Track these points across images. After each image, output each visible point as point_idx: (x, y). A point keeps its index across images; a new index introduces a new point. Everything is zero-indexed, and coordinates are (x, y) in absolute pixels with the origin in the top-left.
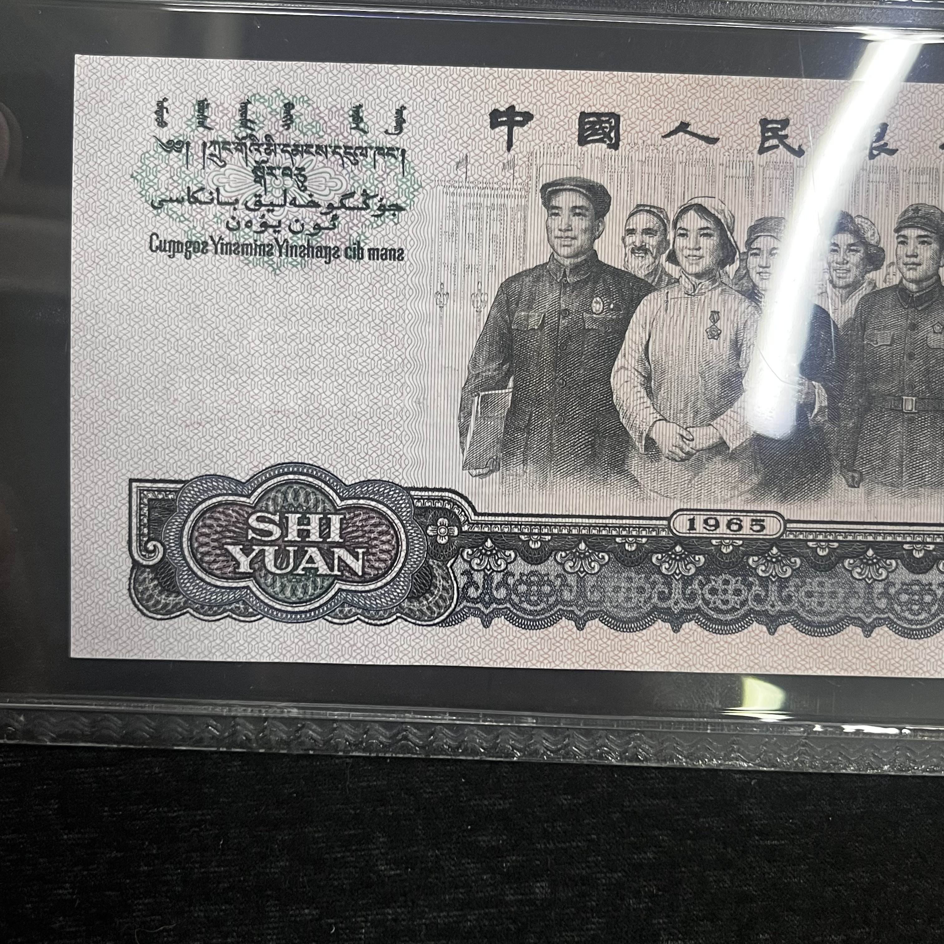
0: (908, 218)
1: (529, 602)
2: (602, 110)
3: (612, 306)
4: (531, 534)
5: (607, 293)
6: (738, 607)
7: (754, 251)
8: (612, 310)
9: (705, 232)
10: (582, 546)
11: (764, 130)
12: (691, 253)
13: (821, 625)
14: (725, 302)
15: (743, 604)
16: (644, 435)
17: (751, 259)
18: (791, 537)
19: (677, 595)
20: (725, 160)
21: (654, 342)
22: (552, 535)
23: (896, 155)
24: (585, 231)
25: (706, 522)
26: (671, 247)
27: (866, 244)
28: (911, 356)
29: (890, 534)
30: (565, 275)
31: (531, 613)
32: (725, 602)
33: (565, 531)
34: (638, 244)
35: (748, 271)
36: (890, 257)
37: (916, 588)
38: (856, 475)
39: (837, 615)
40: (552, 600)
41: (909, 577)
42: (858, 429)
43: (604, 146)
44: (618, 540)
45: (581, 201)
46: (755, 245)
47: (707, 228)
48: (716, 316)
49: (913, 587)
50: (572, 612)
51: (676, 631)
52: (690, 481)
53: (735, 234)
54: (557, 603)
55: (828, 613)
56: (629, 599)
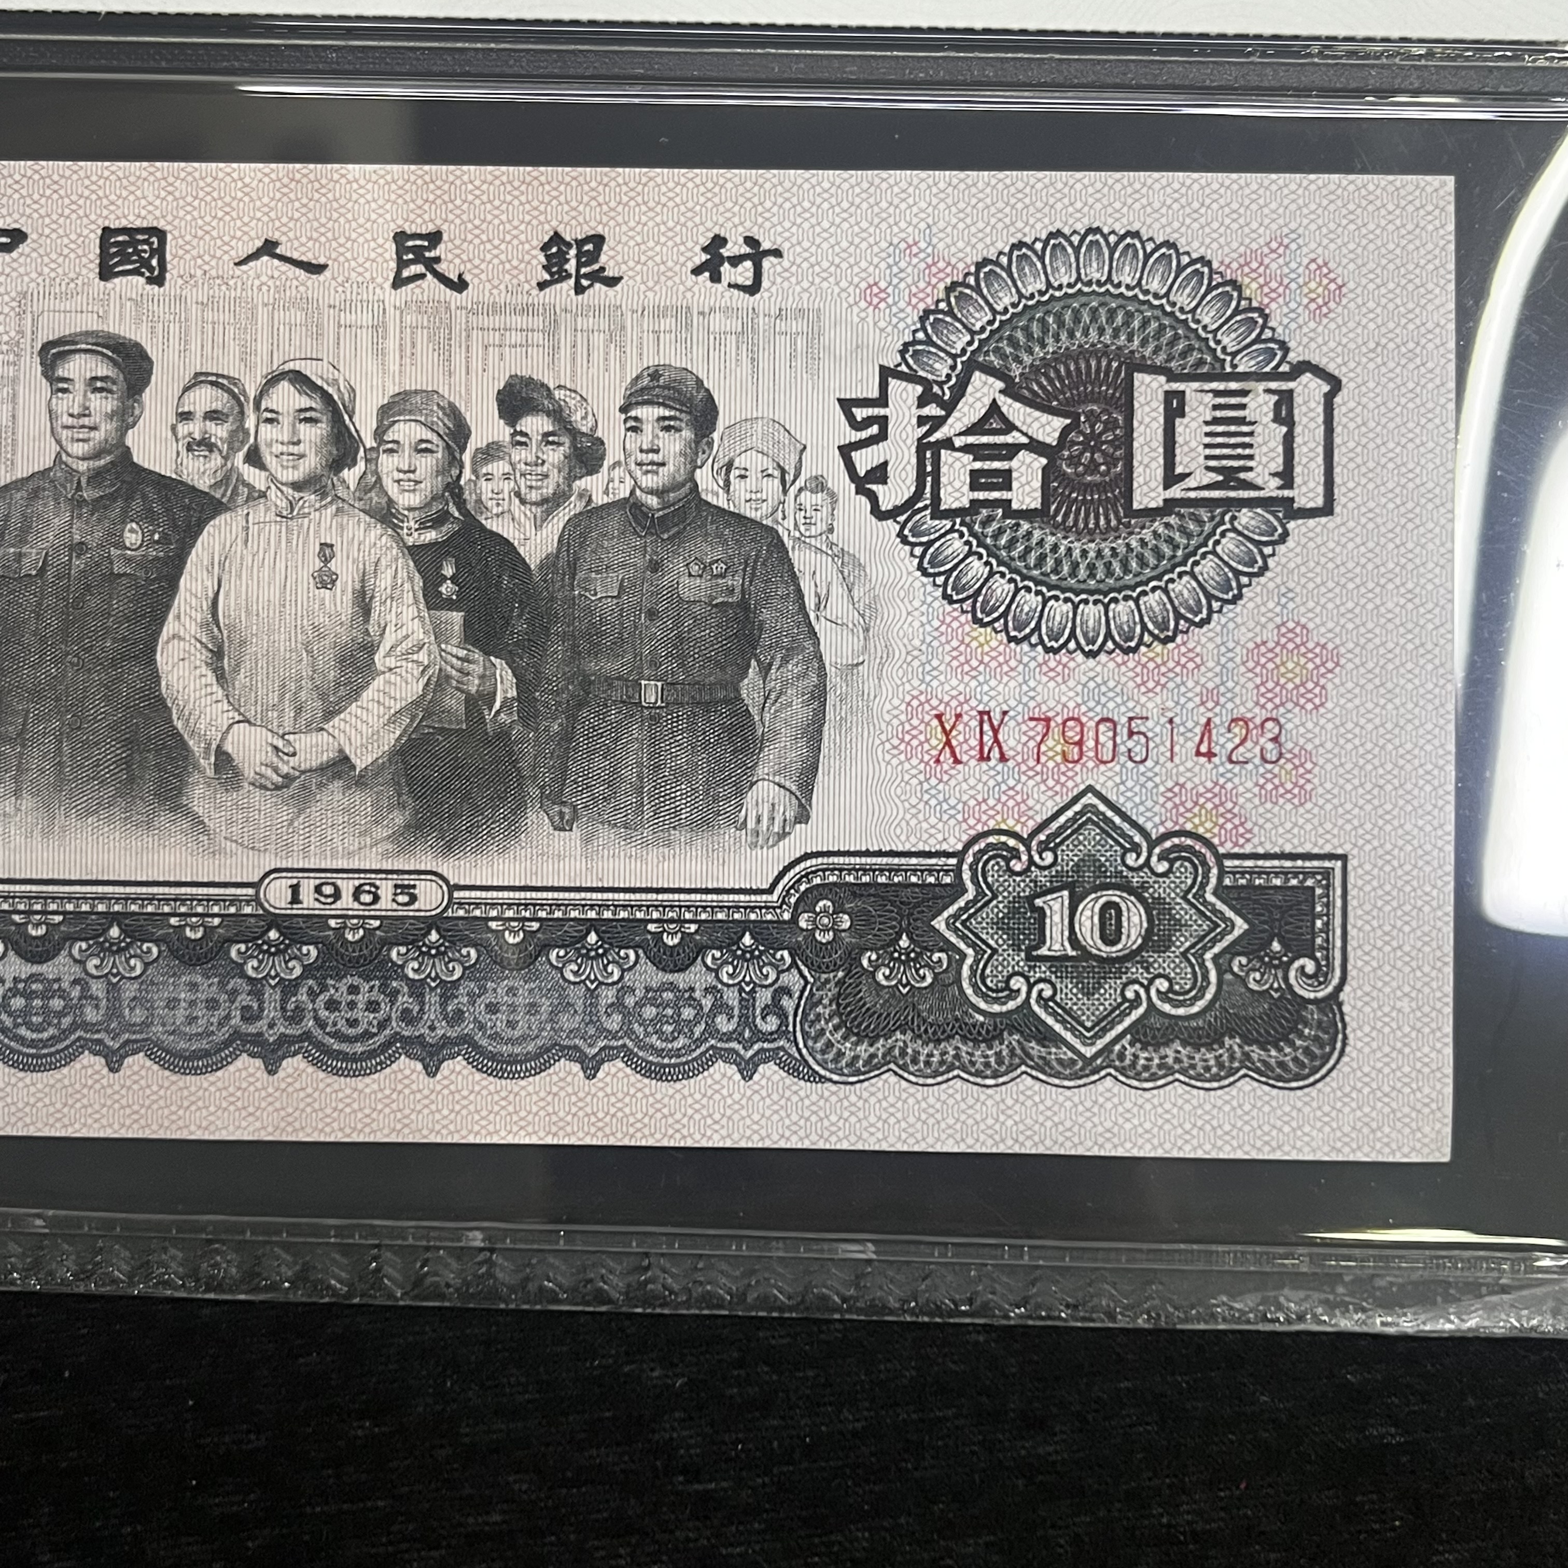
0: (642, 389)
1: (29, 1026)
2: (138, 223)
3: (156, 537)
4: (29, 913)
5: (148, 516)
6: (375, 1030)
7: (390, 446)
8: (157, 542)
9: (308, 415)
10: (115, 932)
11: (401, 250)
12: (285, 449)
13: (513, 1060)
14: (342, 528)
15: (382, 1025)
16: (214, 746)
17: (383, 458)
18: (461, 913)
19: (271, 1011)
20: (337, 299)
21: (227, 595)
22: (64, 913)
23: (618, 287)
24: (111, 416)
25: (318, 889)
26: (252, 440)
27: (574, 433)
28: (652, 614)
29: (624, 907)
30: (79, 488)
31: (33, 1044)
32: (352, 1023)
33: (85, 908)
34: (197, 436)
35: (379, 479)
36: (613, 453)
37: (668, 995)
38: (566, 810)
39: (540, 1043)
40: (66, 1021)
41: (658, 978)
42: (567, 736)
43: (142, 280)
44: (173, 921)
45: (103, 369)
46: (389, 436)
47: (311, 409)
48: (328, 551)
49: (665, 995)
50: (100, 1042)
51: (272, 1072)
52: (291, 823)
53: (356, 419)
54: (74, 1027)
55: (524, 1038)
56: (191, 1020)
